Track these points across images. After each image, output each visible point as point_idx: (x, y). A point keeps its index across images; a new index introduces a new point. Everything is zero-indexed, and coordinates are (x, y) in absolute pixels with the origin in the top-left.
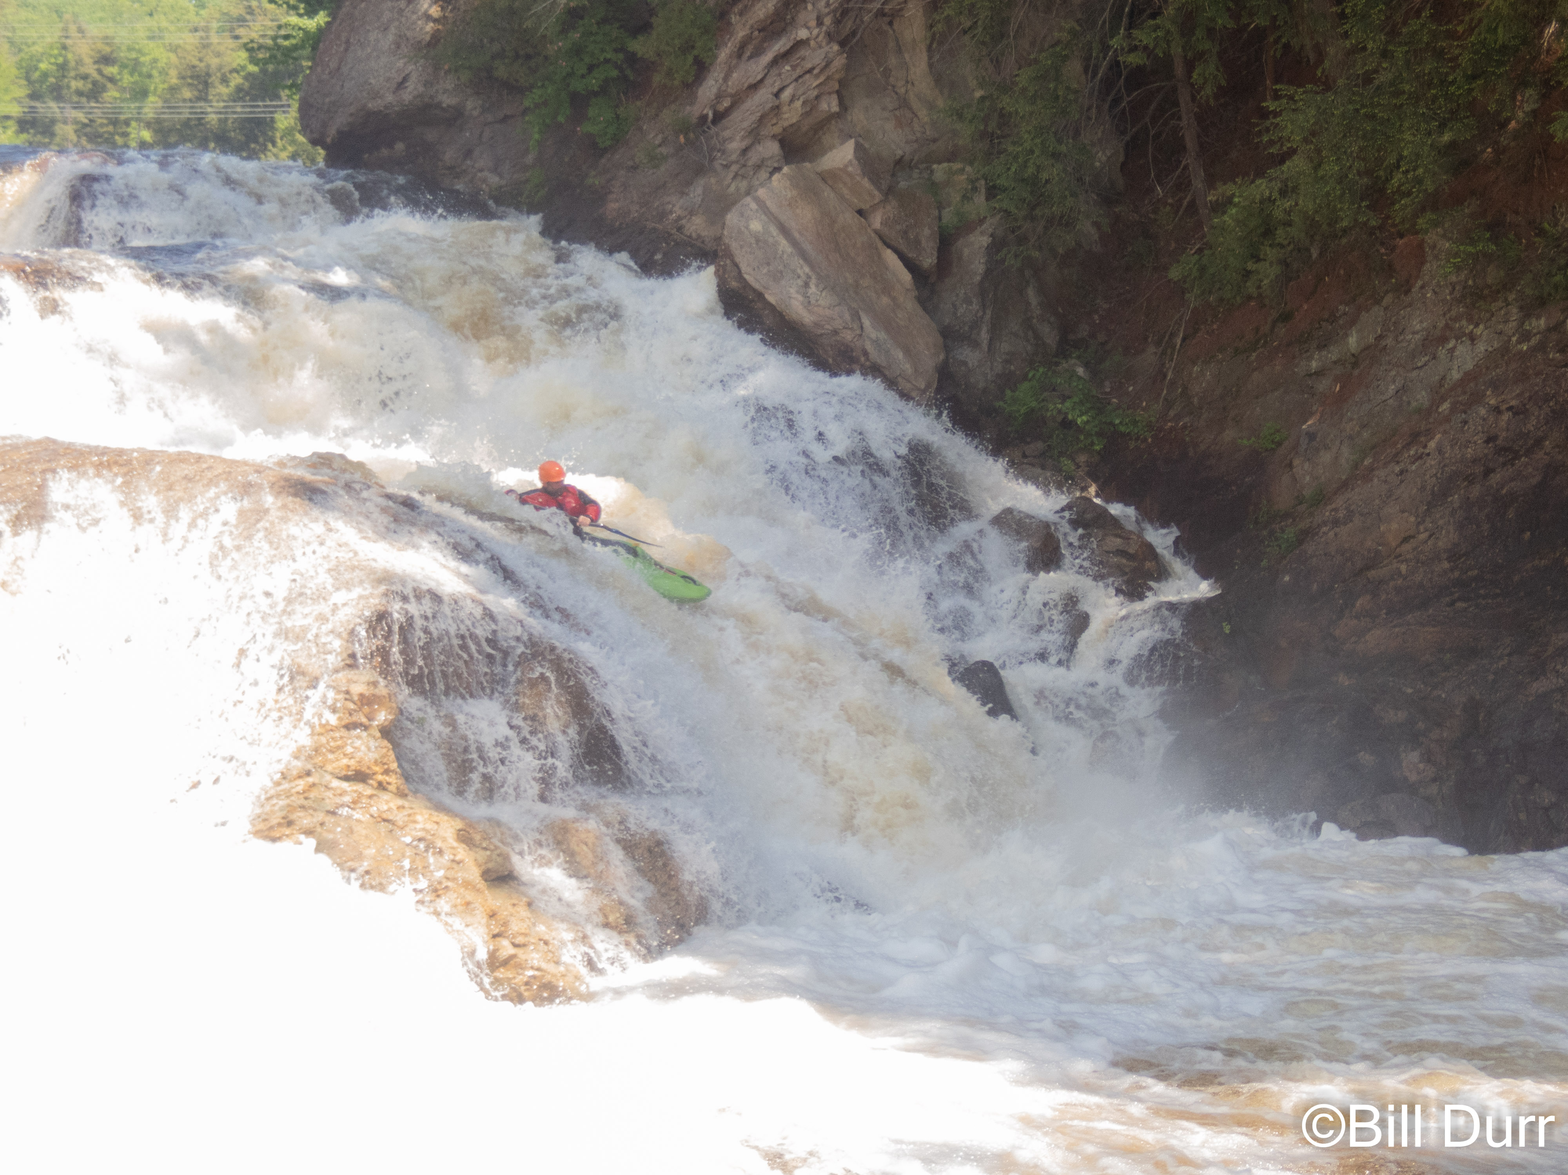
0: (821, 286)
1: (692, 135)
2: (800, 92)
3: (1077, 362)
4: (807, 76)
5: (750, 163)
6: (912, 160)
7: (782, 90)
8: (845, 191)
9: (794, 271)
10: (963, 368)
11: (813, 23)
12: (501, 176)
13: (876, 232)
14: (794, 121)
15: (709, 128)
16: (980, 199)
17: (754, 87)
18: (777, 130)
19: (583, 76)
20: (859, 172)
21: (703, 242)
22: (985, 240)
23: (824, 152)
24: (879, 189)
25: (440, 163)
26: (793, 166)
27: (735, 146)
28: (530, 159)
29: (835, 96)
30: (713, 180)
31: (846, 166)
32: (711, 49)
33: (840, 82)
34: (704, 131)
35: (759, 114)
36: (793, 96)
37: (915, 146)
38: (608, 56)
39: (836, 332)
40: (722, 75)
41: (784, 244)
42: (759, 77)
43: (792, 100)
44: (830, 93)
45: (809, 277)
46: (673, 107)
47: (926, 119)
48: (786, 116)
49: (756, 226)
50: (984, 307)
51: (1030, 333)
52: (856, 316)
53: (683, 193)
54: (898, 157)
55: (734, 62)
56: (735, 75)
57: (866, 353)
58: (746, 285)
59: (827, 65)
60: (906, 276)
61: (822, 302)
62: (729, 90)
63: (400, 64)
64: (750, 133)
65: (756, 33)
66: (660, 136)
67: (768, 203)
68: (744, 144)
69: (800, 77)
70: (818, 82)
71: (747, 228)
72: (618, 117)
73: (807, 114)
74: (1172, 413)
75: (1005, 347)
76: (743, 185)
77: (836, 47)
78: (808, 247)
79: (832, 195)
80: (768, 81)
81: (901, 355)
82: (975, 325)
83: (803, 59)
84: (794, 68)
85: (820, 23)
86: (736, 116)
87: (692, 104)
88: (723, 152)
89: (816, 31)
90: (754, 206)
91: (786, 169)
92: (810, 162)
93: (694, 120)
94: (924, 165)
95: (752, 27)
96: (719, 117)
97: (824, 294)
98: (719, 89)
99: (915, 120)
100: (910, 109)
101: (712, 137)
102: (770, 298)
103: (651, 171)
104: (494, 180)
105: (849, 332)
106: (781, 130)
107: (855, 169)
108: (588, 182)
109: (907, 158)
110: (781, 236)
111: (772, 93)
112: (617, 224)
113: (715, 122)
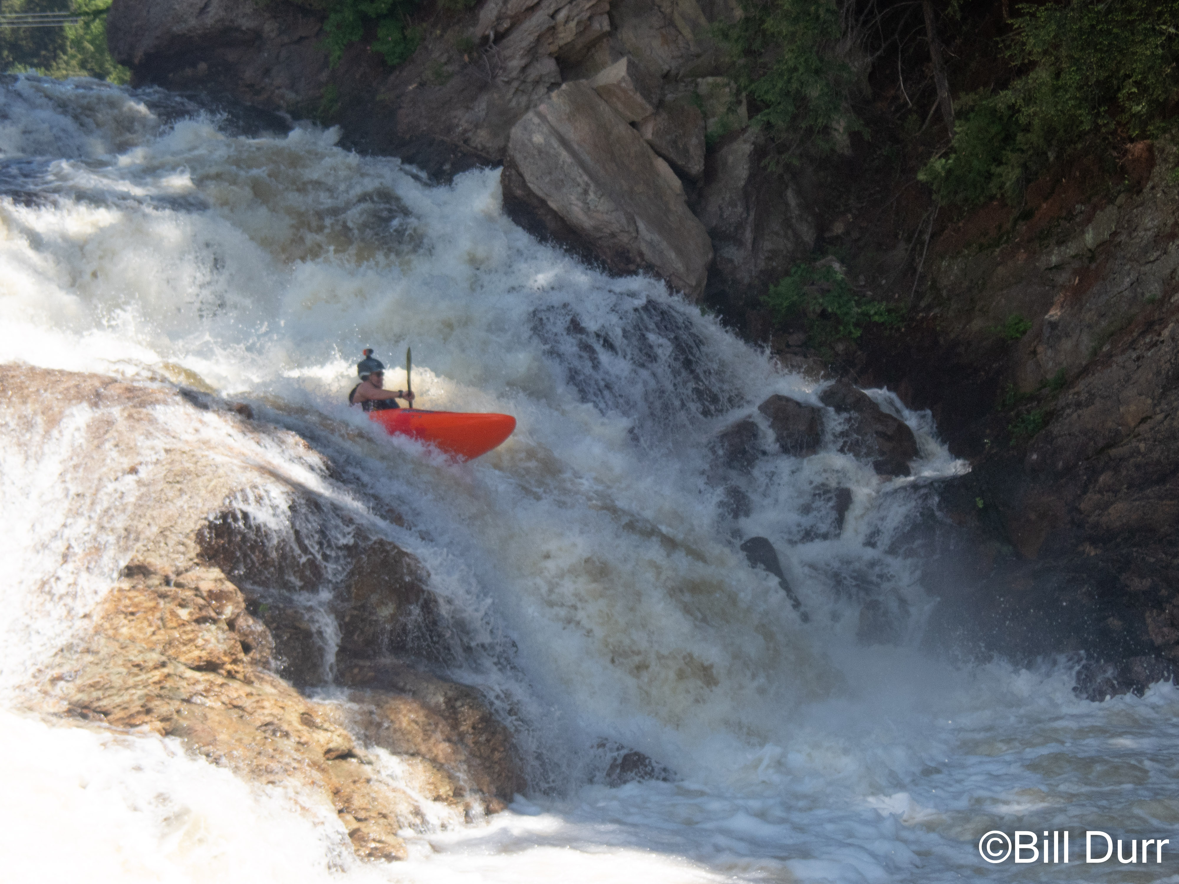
0: (599, 193)
1: (475, 55)
2: (574, 13)
3: (834, 258)
5: (529, 80)
6: (677, 74)
7: (557, 11)
8: (619, 106)
9: (574, 180)
10: (730, 265)
12: (297, 92)
13: (649, 143)
14: (569, 40)
15: (490, 47)
16: (743, 110)
17: (532, 9)
18: (553, 48)
20: (632, 87)
21: (488, 153)
22: (747, 148)
23: (598, 68)
24: (650, 102)
25: (240, 82)
26: (571, 83)
27: (516, 63)
28: (324, 76)
29: (606, 17)
30: (496, 96)
31: (620, 82)
33: (611, 3)
34: (486, 51)
35: (537, 34)
36: (568, 17)
37: (680, 61)
39: (613, 235)
41: (565, 156)
42: (536, 0)
43: (566, 22)
44: (601, 14)
45: (587, 185)
46: (457, 28)
47: (690, 36)
48: (562, 35)
49: (538, 139)
50: (747, 209)
51: (790, 232)
52: (631, 220)
53: (468, 108)
54: (665, 71)
57: (641, 254)
58: (530, 193)
60: (676, 183)
61: (600, 208)
62: (509, 12)
64: (529, 51)
66: (446, 55)
67: (549, 118)
68: (523, 62)
70: (590, 5)
71: (530, 140)
72: (405, 38)
73: (580, 34)
74: (923, 304)
75: (768, 245)
76: (524, 100)
78: (587, 158)
79: (607, 109)
81: (673, 255)
82: (740, 226)
86: (514, 36)
87: (475, 25)
88: (504, 69)
90: (536, 120)
91: (564, 86)
92: (587, 79)
93: (477, 41)
94: (690, 79)
96: (500, 37)
97: (602, 201)
98: (500, 11)
99: (680, 37)
100: (675, 27)
101: (494, 56)
102: (553, 205)
103: (437, 88)
104: (291, 96)
105: (626, 235)
106: (557, 48)
107: (628, 85)
108: (378, 98)
109: (673, 72)
110: (561, 148)
111: (548, 15)
112: (408, 136)
113: (496, 41)
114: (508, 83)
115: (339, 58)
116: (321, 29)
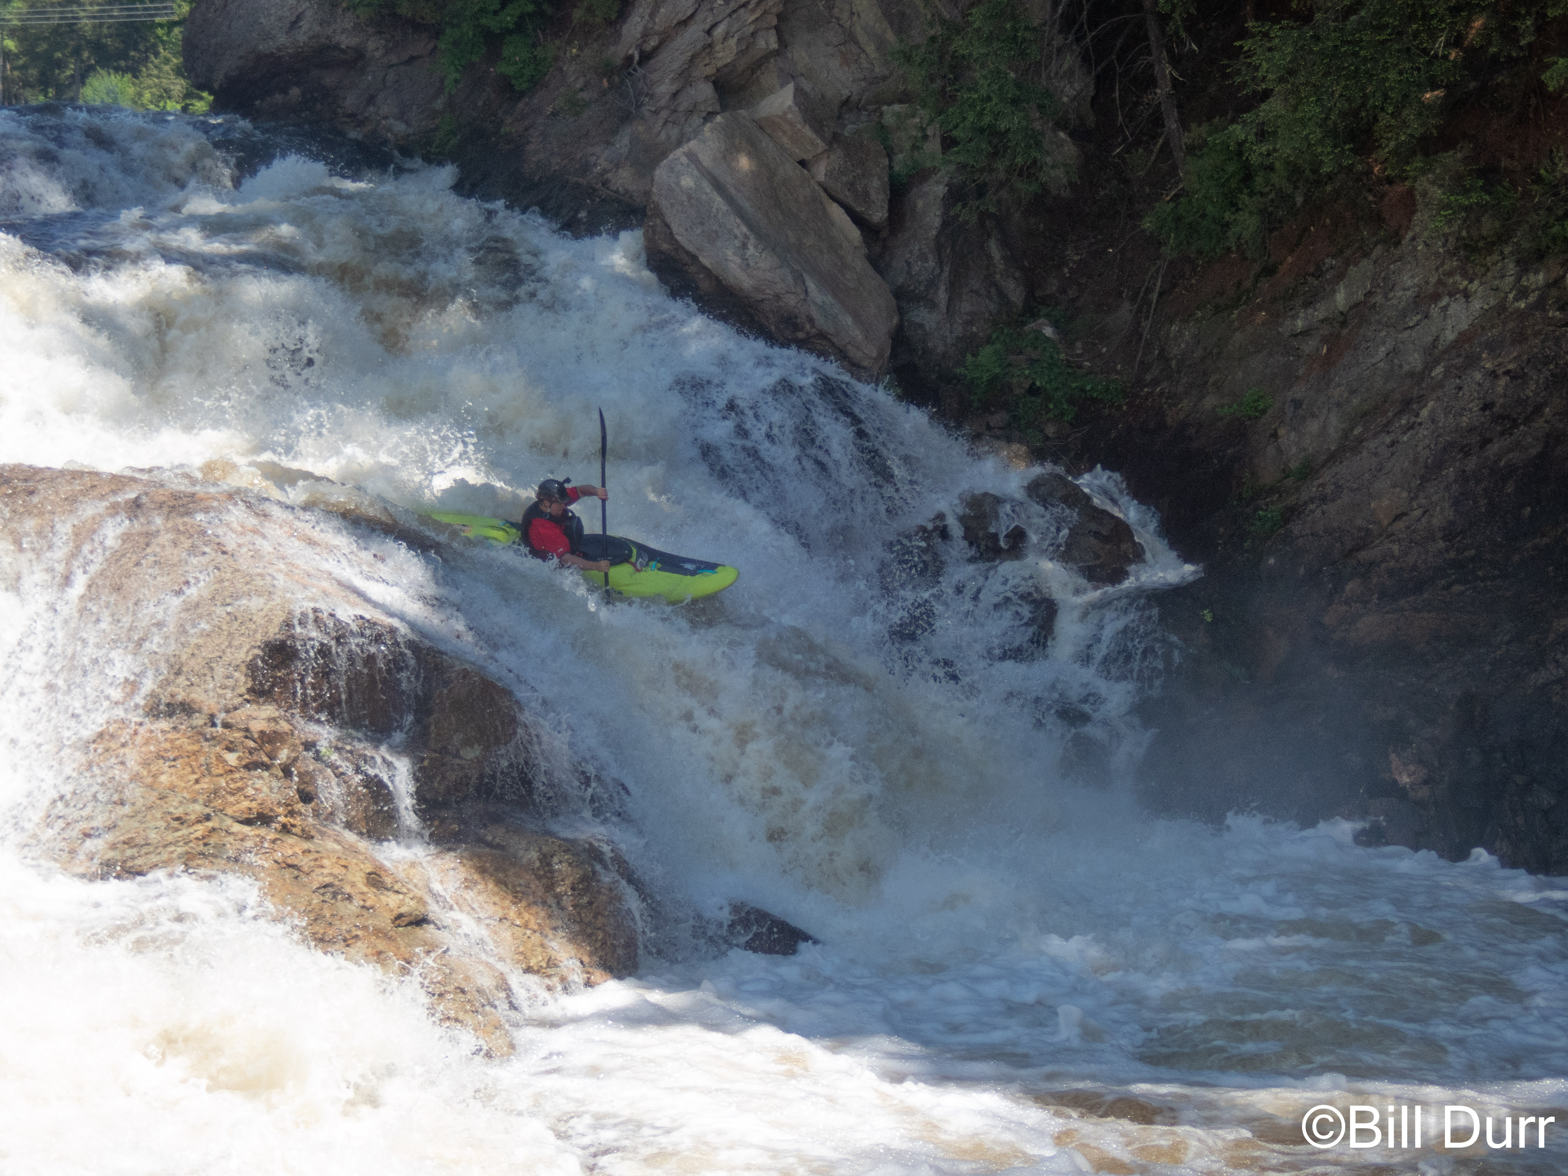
0: (761, 247)
1: (616, 79)
2: (734, 29)
3: (1046, 322)
4: (742, 11)
5: (681, 108)
6: (859, 101)
7: (714, 26)
9: (730, 232)
10: (920, 332)
12: (407, 123)
13: (820, 184)
14: (729, 60)
15: (635, 70)
16: (934, 144)
17: (684, 23)
18: (710, 70)
19: (496, 13)
20: (799, 118)
21: (630, 197)
22: (940, 190)
23: (762, 94)
24: (823, 139)
25: (340, 111)
26: (728, 113)
27: (665, 89)
28: (439, 104)
29: (773, 32)
30: (641, 129)
31: (785, 113)
33: (778, 16)
34: (630, 74)
35: (690, 54)
36: (727, 33)
37: (863, 84)
39: (778, 297)
40: (648, 11)
41: (719, 203)
42: (689, 13)
43: (725, 39)
44: (767, 29)
45: (746, 237)
46: (596, 46)
47: (874, 55)
48: (720, 55)
49: (687, 182)
50: (941, 263)
51: (993, 291)
52: (799, 279)
53: (608, 143)
54: (844, 97)
56: (662, 10)
57: (811, 320)
58: (678, 247)
60: (854, 233)
61: (760, 265)
62: (656, 27)
63: (293, 1)
64: (681, 74)
66: (582, 79)
67: (701, 157)
68: (674, 88)
69: (734, 11)
70: (753, 18)
71: (678, 184)
72: (535, 57)
73: (742, 53)
74: (1148, 377)
75: (965, 307)
76: (674, 132)
78: (746, 205)
79: (771, 144)
80: (699, 17)
81: (849, 320)
82: (932, 284)
86: (664, 56)
87: (616, 43)
88: (652, 96)
90: (685, 159)
91: (719, 119)
92: (747, 109)
93: (618, 62)
94: (871, 107)
96: (646, 57)
97: (764, 255)
98: (645, 27)
99: (863, 56)
100: (857, 43)
101: (639, 80)
102: (705, 261)
103: (572, 119)
104: (400, 128)
105: (793, 297)
106: (714, 71)
107: (795, 116)
108: (504, 130)
109: (855, 98)
110: (715, 193)
111: (704, 31)
112: (537, 178)
113: (640, 63)
115: (457, 81)
116: (435, 47)
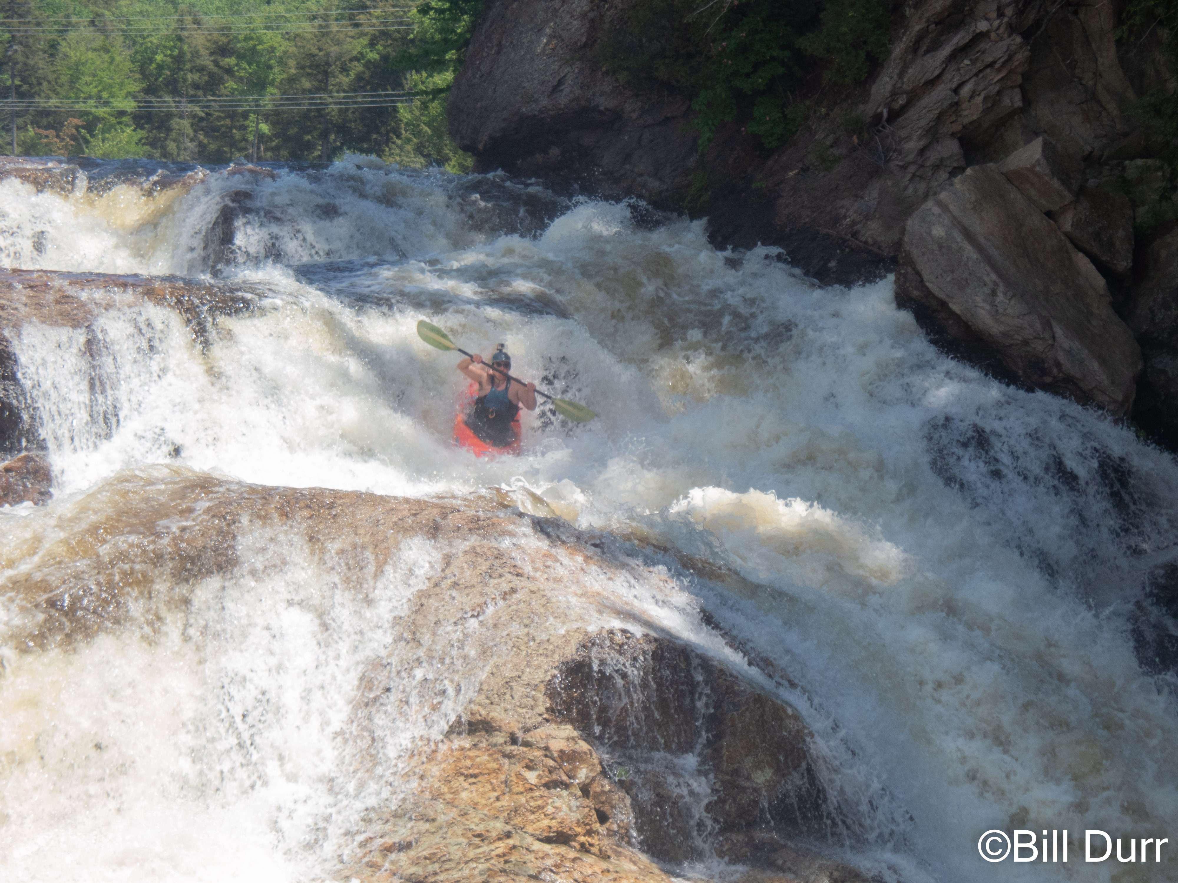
0: (1010, 294)
1: (866, 135)
2: (980, 88)
4: (988, 71)
5: (928, 164)
6: (1101, 156)
7: (961, 85)
8: (1033, 192)
9: (980, 279)
10: (1162, 378)
11: (993, 15)
12: (661, 180)
13: (1067, 235)
14: (975, 117)
15: (883, 127)
17: (932, 83)
18: (956, 128)
19: (748, 75)
20: (1048, 171)
21: (879, 248)
23: (1008, 150)
24: (1069, 189)
26: (977, 167)
27: (912, 145)
28: (692, 162)
29: (1018, 90)
30: (889, 183)
31: (1034, 166)
32: (884, 45)
33: (1024, 75)
34: (879, 131)
35: (937, 112)
36: (974, 92)
37: (1105, 140)
38: (775, 54)
39: (1026, 342)
40: (897, 71)
41: (969, 251)
42: (937, 72)
43: (971, 98)
44: (1012, 88)
45: (996, 284)
46: (845, 105)
47: (1115, 112)
48: (966, 113)
49: (938, 231)
52: (1047, 325)
53: (856, 197)
54: (1087, 153)
55: (910, 57)
56: (910, 71)
57: (1058, 365)
58: (929, 294)
59: (1010, 58)
60: (1100, 281)
61: (1010, 311)
62: (905, 87)
63: (555, 67)
64: (928, 131)
65: (933, 26)
66: (832, 136)
67: (951, 207)
68: (921, 144)
69: (980, 71)
70: (1000, 76)
71: (929, 233)
72: (785, 116)
73: (987, 111)
76: (922, 187)
77: (1019, 40)
78: (995, 253)
79: (1019, 196)
80: (947, 76)
81: (1095, 366)
83: (983, 52)
84: (974, 62)
85: (1001, 14)
86: (912, 114)
87: (865, 102)
88: (900, 152)
89: (996, 23)
90: (936, 210)
91: (969, 171)
92: (996, 163)
93: (868, 120)
94: (1115, 162)
95: (928, 20)
96: (894, 115)
97: (1012, 302)
98: (894, 86)
99: (1104, 113)
100: (1099, 102)
101: (887, 137)
102: (955, 308)
103: (822, 174)
104: (654, 184)
105: (1040, 342)
106: (961, 127)
107: (1043, 169)
108: (753, 186)
109: (1096, 154)
110: (966, 242)
111: (951, 89)
112: (788, 230)
113: (890, 120)
114: (904, 168)
115: (709, 140)
116: (689, 108)
